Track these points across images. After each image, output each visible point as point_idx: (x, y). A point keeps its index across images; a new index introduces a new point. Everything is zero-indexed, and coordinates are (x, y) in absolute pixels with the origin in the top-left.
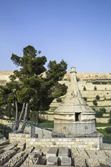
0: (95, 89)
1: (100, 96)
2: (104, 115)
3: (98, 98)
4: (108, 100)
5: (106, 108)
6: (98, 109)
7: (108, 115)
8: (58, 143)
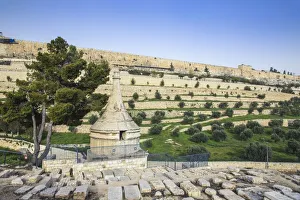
0: (133, 82)
1: (139, 94)
2: (144, 122)
3: (136, 96)
4: (150, 100)
5: (147, 112)
6: (135, 114)
7: (148, 122)
8: (107, 166)
